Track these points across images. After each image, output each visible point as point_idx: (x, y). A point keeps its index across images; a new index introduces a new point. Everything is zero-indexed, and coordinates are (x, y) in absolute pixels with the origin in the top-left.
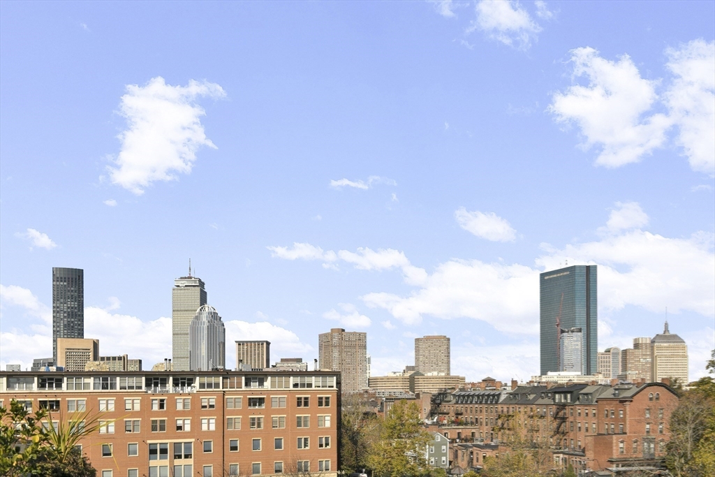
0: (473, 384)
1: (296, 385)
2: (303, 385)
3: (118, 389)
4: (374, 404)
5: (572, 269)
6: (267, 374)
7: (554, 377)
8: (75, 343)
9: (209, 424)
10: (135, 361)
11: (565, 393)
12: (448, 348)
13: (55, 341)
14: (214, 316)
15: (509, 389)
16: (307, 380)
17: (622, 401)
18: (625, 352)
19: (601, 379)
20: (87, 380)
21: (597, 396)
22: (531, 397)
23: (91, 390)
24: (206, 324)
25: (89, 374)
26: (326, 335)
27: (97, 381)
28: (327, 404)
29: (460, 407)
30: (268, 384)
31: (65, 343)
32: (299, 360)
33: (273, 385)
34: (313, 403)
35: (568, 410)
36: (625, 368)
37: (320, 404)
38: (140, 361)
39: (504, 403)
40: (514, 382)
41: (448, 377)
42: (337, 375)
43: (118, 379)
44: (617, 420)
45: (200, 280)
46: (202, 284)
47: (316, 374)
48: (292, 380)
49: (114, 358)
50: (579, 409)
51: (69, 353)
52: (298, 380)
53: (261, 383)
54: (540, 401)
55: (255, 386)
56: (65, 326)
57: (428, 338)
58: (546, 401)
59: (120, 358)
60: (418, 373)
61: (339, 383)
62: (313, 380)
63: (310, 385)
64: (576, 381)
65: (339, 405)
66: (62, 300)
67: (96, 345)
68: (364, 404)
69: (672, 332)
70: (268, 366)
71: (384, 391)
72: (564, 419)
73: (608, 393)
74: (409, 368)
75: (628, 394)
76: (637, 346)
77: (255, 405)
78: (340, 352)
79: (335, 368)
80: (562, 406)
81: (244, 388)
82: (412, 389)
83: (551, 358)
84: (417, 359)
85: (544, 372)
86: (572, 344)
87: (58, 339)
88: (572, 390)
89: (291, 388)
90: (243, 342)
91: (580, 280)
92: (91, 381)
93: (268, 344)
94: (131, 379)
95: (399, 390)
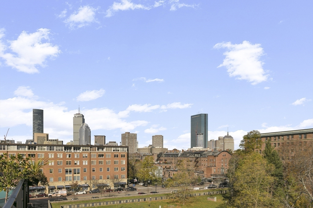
0: (170, 151)
1: (114, 150)
2: (116, 151)
3: (55, 151)
4: (139, 157)
5: (200, 115)
6: (104, 147)
7: (195, 149)
8: (40, 135)
9: (85, 163)
10: (61, 141)
11: (198, 154)
12: (163, 139)
13: (33, 134)
14: (87, 127)
15: (181, 153)
16: (118, 149)
17: (215, 156)
18: (216, 141)
19: (209, 149)
20: (44, 147)
21: (208, 155)
22: (188, 155)
23: (46, 150)
24: (85, 130)
25: (45, 145)
26: (124, 134)
27: (48, 148)
28: (124, 157)
29: (166, 158)
30: (105, 150)
31: (37, 135)
32: (115, 142)
33: (106, 150)
34: (120, 156)
35: (199, 159)
36: (216, 146)
37: (122, 157)
38: (62, 141)
39: (179, 157)
40: (183, 150)
41: (163, 148)
42: (127, 147)
43: (55, 147)
44: (213, 162)
45: (82, 115)
46: (83, 116)
47: (121, 147)
48: (113, 149)
49: (54, 140)
50: (202, 159)
51: (39, 138)
52: (115, 149)
53: (103, 150)
54: (191, 156)
55: (100, 150)
56: (37, 129)
57: (156, 136)
58: (192, 156)
59: (56, 140)
60: (153, 147)
61: (128, 150)
62: (120, 149)
63: (118, 151)
64: (201, 150)
65: (128, 157)
66: (36, 120)
67: (47, 135)
68: (136, 157)
69: (230, 135)
70: (105, 144)
71: (142, 153)
72: (198, 162)
73: (211, 154)
74: (150, 145)
75: (216, 154)
76: (219, 139)
77: (101, 157)
78: (128, 140)
79: (127, 145)
80: (197, 158)
81: (97, 151)
82: (151, 152)
83: (194, 142)
84: (153, 142)
85: (192, 147)
86: (200, 138)
87: (35, 133)
88: (200, 153)
89: (112, 151)
90: (97, 136)
91: (203, 118)
92: (46, 147)
93: (105, 137)
94: (59, 147)
95: (147, 152)
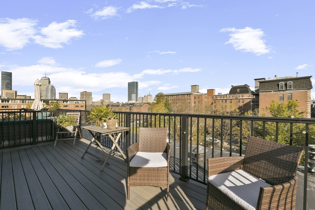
0: (115, 103)
1: (75, 103)
2: (77, 103)
3: (27, 103)
4: (94, 107)
5: (134, 82)
6: (68, 100)
7: (130, 102)
8: (9, 91)
10: (29, 97)
11: (132, 105)
12: (110, 96)
13: (2, 90)
14: (53, 87)
15: (121, 104)
16: (78, 102)
17: (141, 106)
18: (143, 97)
19: (138, 102)
20: (17, 101)
21: (137, 105)
22: (125, 105)
23: (19, 103)
24: (50, 88)
25: (18, 99)
26: (82, 92)
27: (21, 101)
28: (83, 107)
29: (112, 107)
30: (68, 102)
31: (5, 91)
32: (76, 98)
33: (70, 103)
35: (132, 108)
36: (143, 100)
37: (81, 107)
38: (30, 97)
39: (120, 106)
40: (122, 103)
41: (110, 102)
42: (85, 101)
43: (27, 101)
44: (140, 109)
45: (48, 78)
46: (49, 79)
47: (80, 100)
48: (74, 102)
49: (22, 96)
50: (134, 108)
51: (7, 94)
52: (76, 102)
53: (67, 102)
54: (127, 106)
55: (65, 103)
56: (5, 87)
57: (106, 94)
58: (128, 106)
59: (24, 96)
60: (103, 101)
61: (86, 103)
62: (80, 102)
63: (79, 103)
64: (134, 102)
65: (86, 107)
66: (4, 80)
67: (16, 92)
68: (91, 107)
69: (150, 94)
70: (67, 99)
71: (95, 104)
72: (131, 109)
73: (139, 105)
74: (101, 100)
75: (142, 105)
76: (145, 96)
77: (65, 107)
78: (86, 96)
79: (84, 99)
80: (131, 107)
81: (62, 103)
82: (102, 104)
83: (130, 98)
84: (103, 98)
85: (128, 101)
86: (134, 96)
88: (133, 104)
89: (74, 103)
90: (61, 93)
91: (135, 84)
92: (19, 101)
93: (67, 94)
94: (31, 101)
95: (99, 104)
